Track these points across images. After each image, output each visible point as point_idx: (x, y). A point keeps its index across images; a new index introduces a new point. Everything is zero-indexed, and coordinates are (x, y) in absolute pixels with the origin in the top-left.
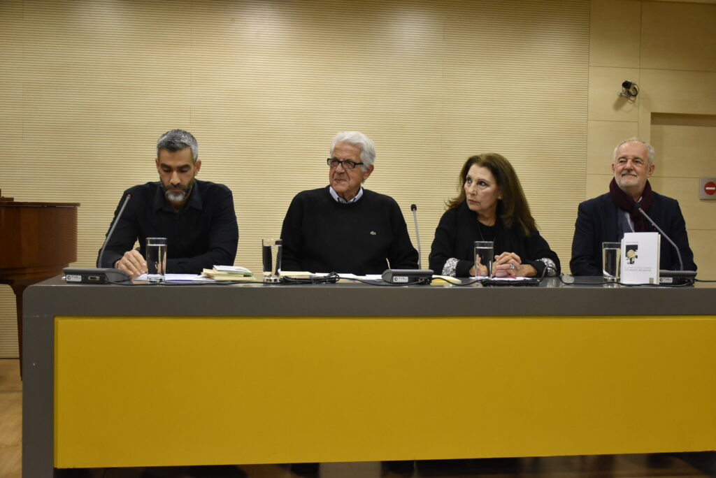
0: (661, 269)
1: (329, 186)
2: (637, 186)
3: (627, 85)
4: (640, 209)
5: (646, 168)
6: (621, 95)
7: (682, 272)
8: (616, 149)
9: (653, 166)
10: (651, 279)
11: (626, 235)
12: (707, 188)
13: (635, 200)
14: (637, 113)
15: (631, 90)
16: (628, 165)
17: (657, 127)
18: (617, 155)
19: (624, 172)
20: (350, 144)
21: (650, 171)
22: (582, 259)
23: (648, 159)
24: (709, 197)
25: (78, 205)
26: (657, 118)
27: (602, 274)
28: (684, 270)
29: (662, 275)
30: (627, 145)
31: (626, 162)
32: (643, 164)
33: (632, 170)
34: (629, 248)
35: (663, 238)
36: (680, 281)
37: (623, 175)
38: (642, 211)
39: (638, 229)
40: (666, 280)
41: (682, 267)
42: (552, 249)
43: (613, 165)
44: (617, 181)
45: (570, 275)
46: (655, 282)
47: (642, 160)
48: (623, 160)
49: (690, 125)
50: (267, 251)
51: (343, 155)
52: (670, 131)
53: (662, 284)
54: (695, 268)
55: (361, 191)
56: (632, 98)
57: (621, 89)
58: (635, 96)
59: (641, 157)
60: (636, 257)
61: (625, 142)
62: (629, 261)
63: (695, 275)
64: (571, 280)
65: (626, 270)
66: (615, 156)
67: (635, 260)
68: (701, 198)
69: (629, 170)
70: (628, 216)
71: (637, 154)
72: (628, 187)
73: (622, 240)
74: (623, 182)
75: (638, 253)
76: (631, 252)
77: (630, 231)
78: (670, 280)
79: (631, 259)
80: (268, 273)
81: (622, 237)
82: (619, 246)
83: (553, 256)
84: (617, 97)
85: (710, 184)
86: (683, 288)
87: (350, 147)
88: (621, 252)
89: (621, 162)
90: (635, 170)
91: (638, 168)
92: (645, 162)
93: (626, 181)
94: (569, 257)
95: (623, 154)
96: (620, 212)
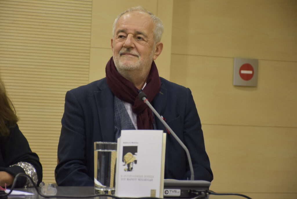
0: (166, 177)
2: (138, 70)
4: (145, 99)
5: (151, 47)
7: (193, 182)
8: (116, 20)
9: (161, 45)
10: (153, 191)
11: (124, 132)
12: (243, 72)
13: (138, 87)
16: (128, 42)
18: (116, 28)
19: (123, 51)
21: (157, 50)
22: (71, 164)
23: (154, 37)
24: (244, 82)
27: (93, 184)
28: (196, 179)
29: (167, 186)
30: (128, 15)
31: (125, 37)
32: (147, 41)
33: (132, 48)
34: (126, 150)
36: (189, 193)
37: (121, 55)
38: (147, 102)
39: (141, 126)
41: (192, 176)
42: (33, 151)
43: (112, 40)
44: (115, 61)
45: (53, 186)
46: (157, 196)
47: (146, 37)
48: (122, 34)
54: (210, 177)
59: (145, 32)
60: (136, 162)
61: (127, 12)
62: (126, 167)
64: (53, 192)
65: (122, 179)
66: (114, 29)
67: (134, 166)
68: (234, 84)
69: (129, 48)
70: (128, 107)
71: (140, 29)
72: (128, 70)
73: (119, 140)
74: (121, 63)
75: (137, 156)
76: (129, 154)
77: (131, 127)
79: (129, 165)
82: (115, 147)
83: (34, 160)
85: (247, 67)
88: (117, 155)
89: (121, 37)
90: (136, 48)
91: (140, 46)
92: (150, 39)
93: (125, 62)
94: (55, 163)
95: (123, 26)
96: (118, 102)
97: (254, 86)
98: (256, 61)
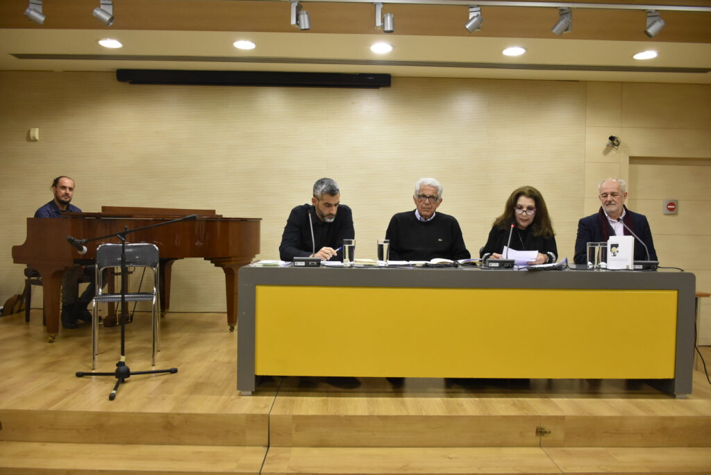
0: (634, 260)
1: (415, 210)
2: (616, 211)
3: (612, 138)
5: (621, 198)
6: (608, 145)
7: (649, 261)
10: (628, 266)
12: (669, 207)
14: (619, 157)
15: (615, 142)
16: (609, 198)
17: (634, 166)
18: (601, 192)
19: (608, 203)
20: (432, 187)
21: (624, 198)
23: (621, 192)
24: (670, 212)
25: (261, 219)
26: (633, 160)
28: (651, 260)
29: (635, 264)
31: (607, 196)
32: (618, 196)
34: (613, 246)
35: (636, 240)
36: (647, 267)
37: (607, 205)
40: (637, 267)
43: (599, 198)
44: (603, 208)
46: (630, 268)
47: (617, 193)
48: (605, 195)
49: (657, 164)
50: (381, 247)
51: (428, 193)
52: (643, 169)
53: (635, 270)
54: (657, 259)
55: (434, 214)
56: (616, 147)
57: (608, 141)
58: (618, 145)
60: (618, 252)
63: (657, 264)
67: (617, 254)
68: (665, 213)
71: (613, 190)
72: (611, 213)
73: (608, 241)
74: (607, 209)
75: (618, 249)
76: (614, 248)
78: (641, 267)
79: (614, 253)
80: (381, 262)
81: (608, 239)
84: (605, 147)
86: (650, 272)
87: (432, 189)
88: (608, 248)
89: (604, 197)
90: (613, 200)
91: (616, 199)
95: (605, 191)
97: (676, 214)
98: (677, 201)
